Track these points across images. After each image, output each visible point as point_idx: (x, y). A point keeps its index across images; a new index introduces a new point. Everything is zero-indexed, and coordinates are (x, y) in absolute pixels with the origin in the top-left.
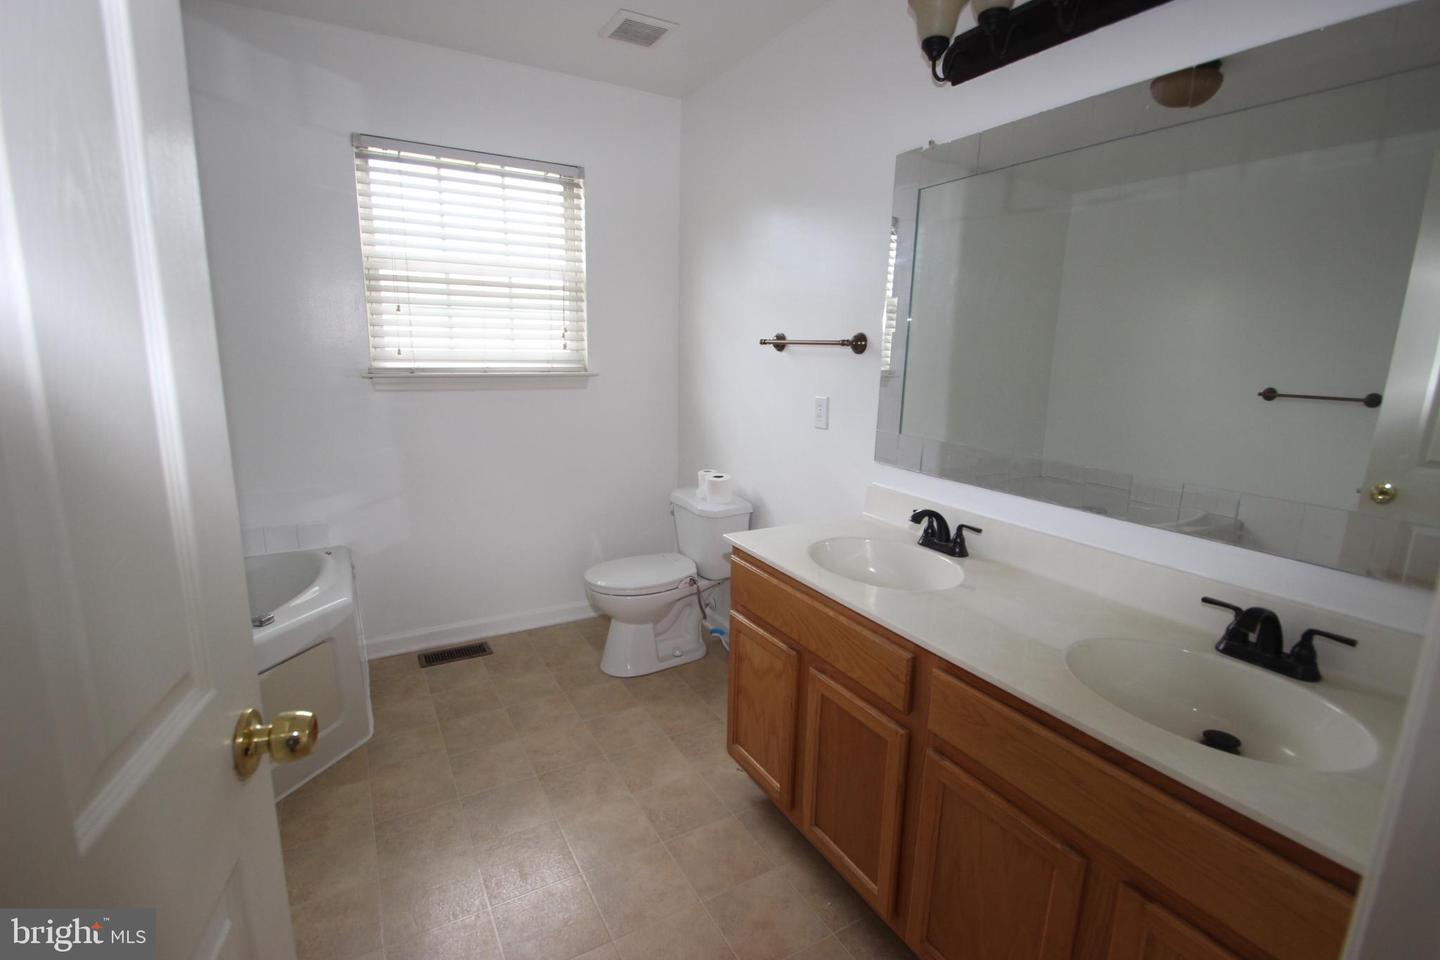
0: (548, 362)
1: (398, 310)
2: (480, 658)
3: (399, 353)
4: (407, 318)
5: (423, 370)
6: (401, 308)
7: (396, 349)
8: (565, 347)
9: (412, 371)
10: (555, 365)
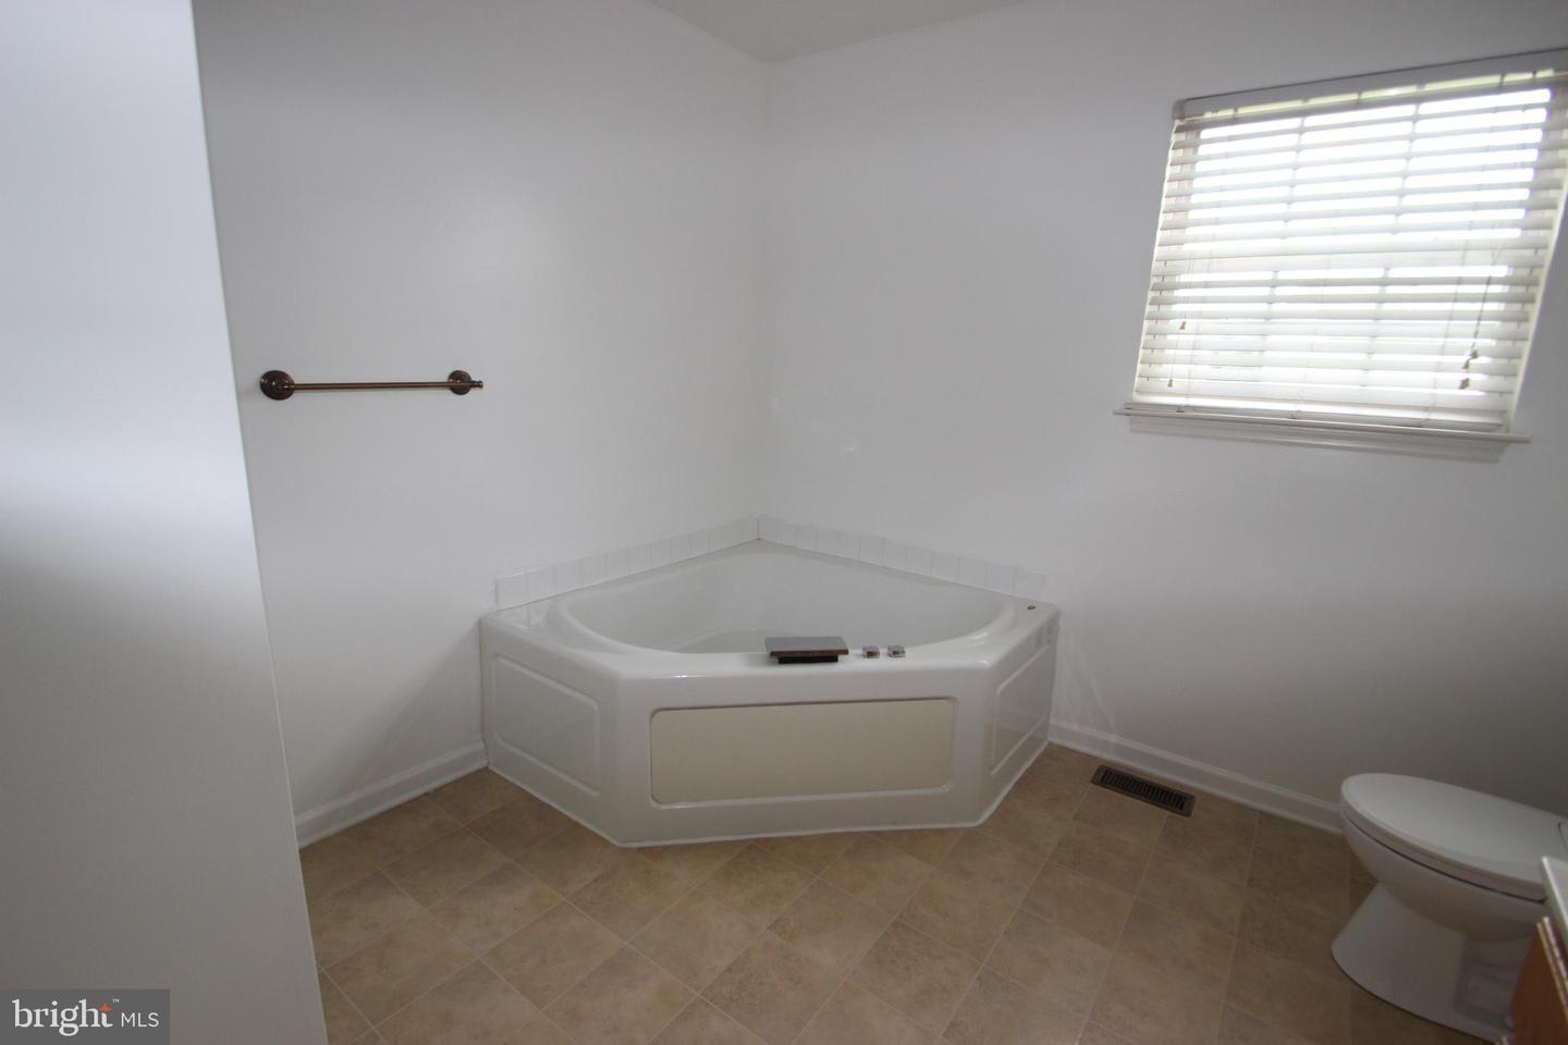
0: (1426, 409)
1: (1183, 328)
2: (1167, 813)
3: (1170, 385)
4: (1192, 338)
5: (1194, 408)
6: (1186, 326)
7: (1168, 380)
8: (1465, 384)
9: (1179, 409)
10: (1435, 416)
